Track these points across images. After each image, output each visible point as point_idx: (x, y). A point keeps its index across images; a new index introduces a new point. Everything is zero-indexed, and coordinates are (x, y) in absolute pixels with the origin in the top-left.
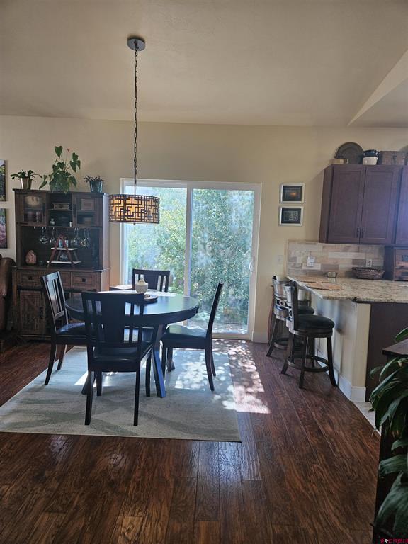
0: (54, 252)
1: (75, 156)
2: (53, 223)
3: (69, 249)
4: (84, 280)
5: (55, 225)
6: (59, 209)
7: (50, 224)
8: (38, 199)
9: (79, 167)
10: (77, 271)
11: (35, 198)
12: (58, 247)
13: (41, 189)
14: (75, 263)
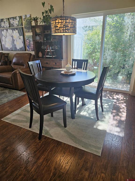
0: (46, 52)
1: (51, 7)
2: (45, 39)
3: (51, 51)
4: (56, 64)
5: (46, 40)
6: (47, 33)
7: (44, 40)
8: (40, 29)
9: (53, 12)
10: (54, 60)
11: (38, 29)
12: (48, 50)
13: (40, 25)
14: (54, 56)
